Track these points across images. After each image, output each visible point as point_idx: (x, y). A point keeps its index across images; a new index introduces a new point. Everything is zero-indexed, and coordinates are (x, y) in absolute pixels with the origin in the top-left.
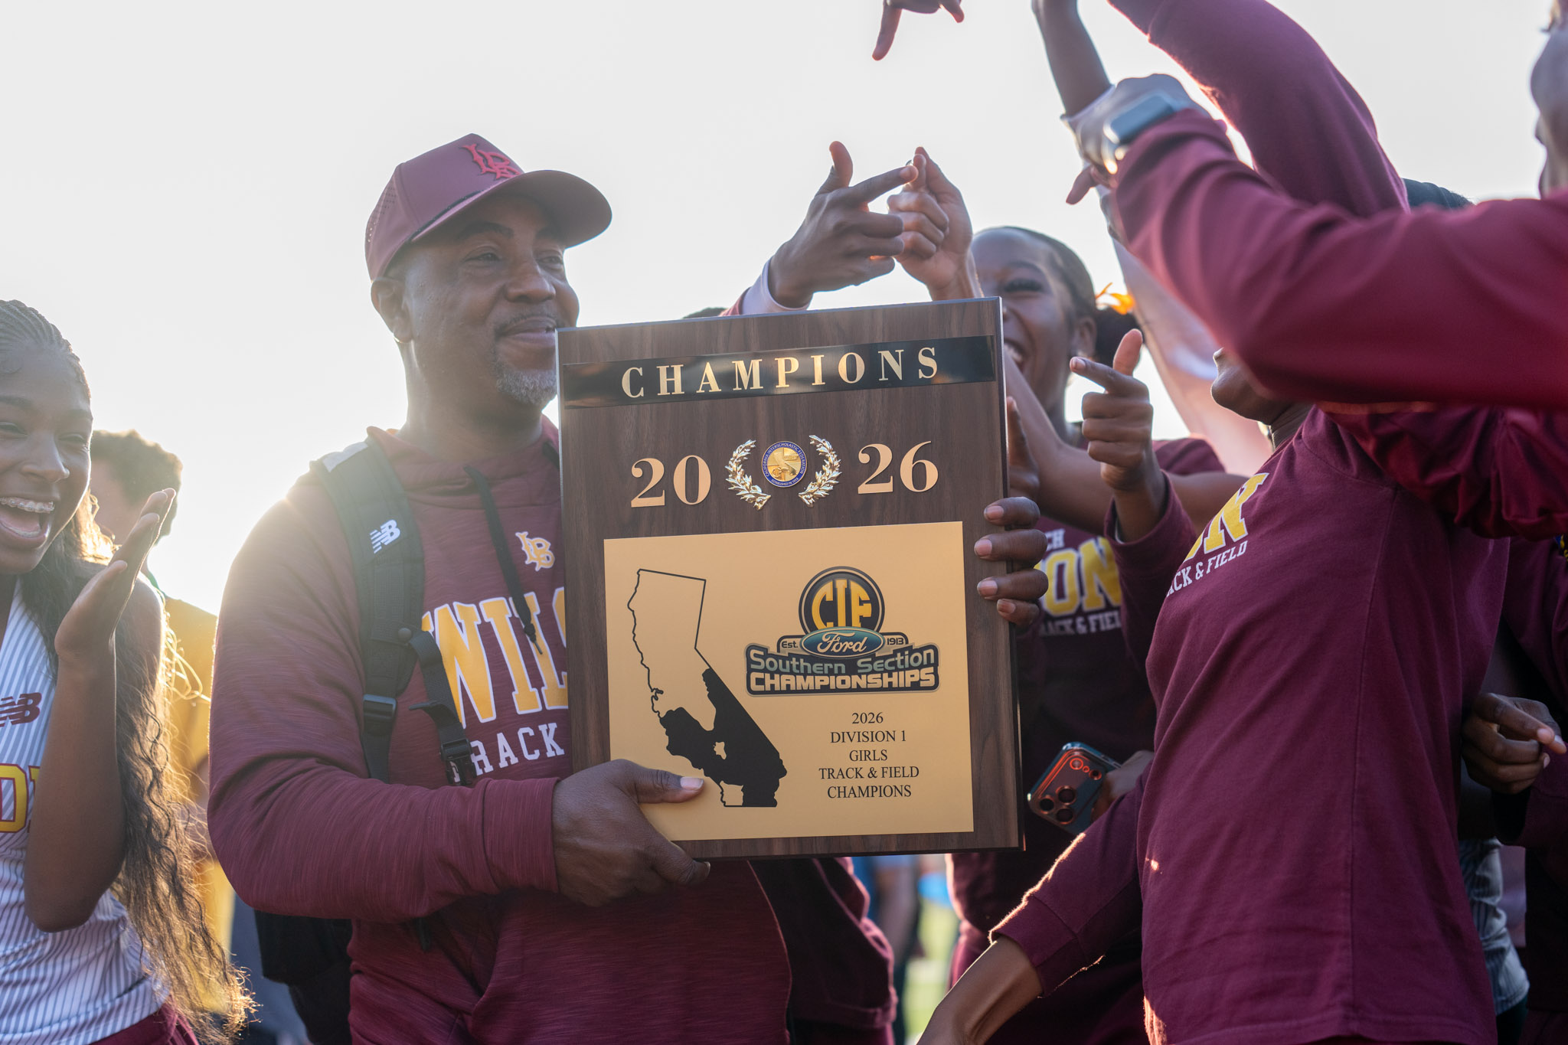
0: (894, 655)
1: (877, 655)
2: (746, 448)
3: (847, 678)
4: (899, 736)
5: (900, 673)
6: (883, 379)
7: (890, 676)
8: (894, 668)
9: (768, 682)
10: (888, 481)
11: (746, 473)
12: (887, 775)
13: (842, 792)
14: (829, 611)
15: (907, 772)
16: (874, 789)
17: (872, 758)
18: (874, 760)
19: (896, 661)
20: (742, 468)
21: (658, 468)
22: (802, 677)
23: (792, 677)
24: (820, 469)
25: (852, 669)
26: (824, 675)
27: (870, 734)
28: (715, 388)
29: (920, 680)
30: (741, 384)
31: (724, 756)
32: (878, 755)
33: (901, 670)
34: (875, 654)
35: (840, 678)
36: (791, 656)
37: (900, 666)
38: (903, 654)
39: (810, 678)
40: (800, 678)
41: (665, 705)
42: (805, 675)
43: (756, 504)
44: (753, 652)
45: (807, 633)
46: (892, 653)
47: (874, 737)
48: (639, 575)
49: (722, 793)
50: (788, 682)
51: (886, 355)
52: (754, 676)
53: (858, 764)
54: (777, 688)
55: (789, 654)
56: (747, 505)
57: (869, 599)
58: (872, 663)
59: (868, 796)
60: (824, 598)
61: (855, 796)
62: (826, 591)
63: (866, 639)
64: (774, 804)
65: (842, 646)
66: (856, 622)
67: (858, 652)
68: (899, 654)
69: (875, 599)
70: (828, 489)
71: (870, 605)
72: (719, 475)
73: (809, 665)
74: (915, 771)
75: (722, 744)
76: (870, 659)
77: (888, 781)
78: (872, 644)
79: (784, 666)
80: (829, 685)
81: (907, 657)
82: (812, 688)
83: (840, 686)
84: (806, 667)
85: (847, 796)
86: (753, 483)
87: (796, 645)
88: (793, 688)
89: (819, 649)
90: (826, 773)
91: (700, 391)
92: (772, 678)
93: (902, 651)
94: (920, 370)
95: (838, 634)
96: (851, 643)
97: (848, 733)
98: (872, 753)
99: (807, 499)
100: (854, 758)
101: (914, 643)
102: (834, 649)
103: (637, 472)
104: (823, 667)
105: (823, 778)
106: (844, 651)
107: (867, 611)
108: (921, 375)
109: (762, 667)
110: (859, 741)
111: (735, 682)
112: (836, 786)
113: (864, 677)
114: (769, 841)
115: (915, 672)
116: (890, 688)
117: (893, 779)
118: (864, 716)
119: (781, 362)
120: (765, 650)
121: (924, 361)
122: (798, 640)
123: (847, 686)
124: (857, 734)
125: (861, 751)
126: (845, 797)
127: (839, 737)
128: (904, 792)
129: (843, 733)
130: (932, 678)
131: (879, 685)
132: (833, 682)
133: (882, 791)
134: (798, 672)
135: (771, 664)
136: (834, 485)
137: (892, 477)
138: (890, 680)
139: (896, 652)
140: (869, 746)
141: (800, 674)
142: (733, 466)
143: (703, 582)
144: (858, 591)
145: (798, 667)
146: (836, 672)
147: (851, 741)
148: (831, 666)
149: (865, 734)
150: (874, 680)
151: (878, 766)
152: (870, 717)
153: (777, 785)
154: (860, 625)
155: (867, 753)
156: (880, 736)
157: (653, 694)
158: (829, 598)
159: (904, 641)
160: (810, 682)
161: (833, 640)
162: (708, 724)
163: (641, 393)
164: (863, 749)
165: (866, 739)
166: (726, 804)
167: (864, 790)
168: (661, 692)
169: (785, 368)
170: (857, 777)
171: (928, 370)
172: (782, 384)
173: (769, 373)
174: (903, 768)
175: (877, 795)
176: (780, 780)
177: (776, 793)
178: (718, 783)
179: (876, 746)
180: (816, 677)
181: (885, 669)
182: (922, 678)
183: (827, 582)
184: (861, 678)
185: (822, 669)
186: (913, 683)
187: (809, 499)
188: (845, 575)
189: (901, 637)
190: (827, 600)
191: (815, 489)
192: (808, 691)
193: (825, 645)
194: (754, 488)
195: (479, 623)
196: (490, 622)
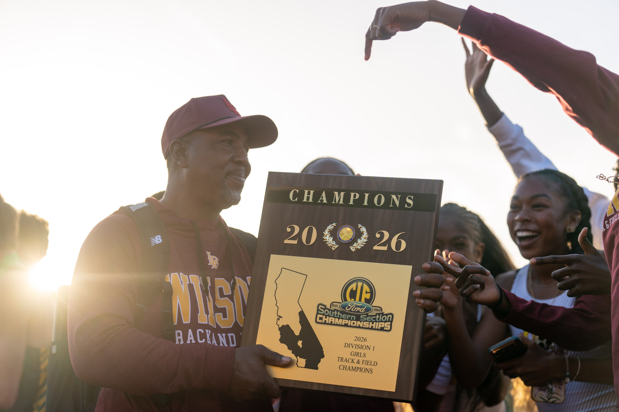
0: (376, 315)
1: (369, 314)
2: (333, 226)
3: (355, 322)
4: (372, 348)
5: (377, 323)
6: (391, 206)
7: (373, 323)
8: (375, 320)
9: (324, 319)
10: (386, 246)
11: (331, 236)
12: (364, 364)
13: (345, 368)
14: (353, 294)
15: (373, 363)
16: (358, 368)
17: (359, 356)
18: (360, 356)
19: (376, 318)
20: (330, 233)
21: (297, 229)
23: (334, 319)
24: (360, 238)
25: (358, 319)
26: (346, 319)
27: (360, 346)
28: (325, 201)
29: (384, 327)
30: (335, 201)
31: (301, 347)
32: (362, 355)
35: (352, 322)
36: (335, 310)
37: (377, 320)
38: (379, 316)
39: (341, 320)
40: (337, 319)
41: (282, 323)
42: (339, 318)
43: (333, 248)
44: (320, 306)
45: (343, 302)
46: (375, 314)
47: (362, 347)
48: (282, 270)
49: (297, 361)
50: (332, 320)
51: (394, 197)
52: (319, 316)
53: (353, 357)
54: (327, 322)
56: (329, 248)
57: (370, 292)
58: (366, 317)
59: (355, 371)
60: (352, 289)
61: (350, 370)
62: (353, 286)
63: (366, 307)
64: (317, 368)
65: (356, 309)
66: (363, 300)
67: (362, 312)
68: (378, 315)
69: (372, 292)
70: (362, 246)
71: (370, 294)
72: (320, 235)
73: (341, 315)
74: (376, 364)
75: (301, 341)
76: (366, 316)
77: (364, 366)
78: (368, 310)
79: (331, 314)
81: (381, 317)
82: (341, 324)
83: (352, 325)
84: (340, 315)
85: (347, 369)
86: (333, 240)
87: (338, 306)
88: (333, 323)
89: (346, 308)
90: (340, 359)
91: (319, 202)
92: (326, 318)
93: (379, 314)
94: (406, 204)
95: (355, 304)
96: (360, 308)
97: (352, 344)
98: (360, 353)
100: (352, 355)
101: (384, 312)
102: (352, 310)
103: (289, 230)
105: (338, 361)
106: (356, 311)
107: (368, 296)
108: (406, 206)
109: (322, 313)
110: (356, 348)
111: (311, 318)
112: (343, 365)
114: (312, 384)
115: (383, 323)
116: (372, 328)
117: (366, 365)
118: (359, 338)
119: (352, 194)
120: (325, 306)
121: (408, 201)
122: (339, 304)
123: (355, 325)
124: (355, 345)
125: (355, 352)
127: (348, 345)
128: (370, 371)
129: (350, 344)
130: (389, 326)
131: (367, 327)
132: (349, 323)
133: (361, 370)
135: (327, 312)
136: (364, 245)
137: (387, 245)
138: (372, 325)
139: (377, 314)
140: (359, 351)
141: (337, 318)
142: (326, 232)
143: (306, 276)
144: (366, 288)
145: (337, 315)
146: (351, 319)
147: (352, 347)
148: (350, 316)
149: (359, 345)
150: (366, 324)
151: (361, 359)
152: (362, 339)
153: (320, 361)
154: (364, 301)
155: (358, 353)
156: (364, 347)
157: (278, 318)
158: (354, 289)
159: (381, 310)
160: (340, 322)
161: (353, 306)
162: (297, 333)
163: (296, 200)
164: (357, 352)
165: (358, 348)
166: (298, 366)
167: (354, 368)
168: (281, 317)
169: (353, 197)
170: (352, 363)
171: (409, 205)
172: (351, 202)
173: (347, 198)
174: (371, 361)
175: (359, 371)
176: (321, 359)
177: (319, 364)
178: (296, 357)
179: (362, 351)
180: (343, 320)
181: (371, 320)
182: (385, 326)
183: (354, 283)
184: (361, 323)
185: (346, 317)
186: (381, 327)
187: (354, 249)
188: (362, 281)
189: (380, 308)
190: (353, 290)
191: (356, 246)
192: (339, 325)
193: (349, 307)
194: (333, 242)
195: (188, 283)
196: (193, 284)
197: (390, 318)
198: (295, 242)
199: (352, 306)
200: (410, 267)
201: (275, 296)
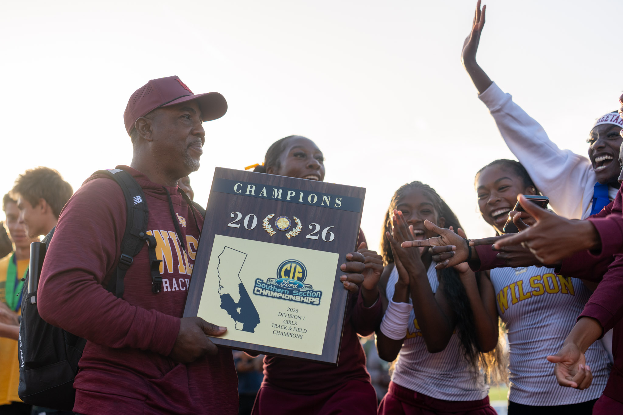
0: (307, 292)
1: (301, 290)
2: (272, 216)
3: (289, 296)
4: (302, 318)
6: (322, 204)
7: (304, 298)
8: (306, 296)
9: (261, 291)
10: (317, 236)
11: (269, 224)
12: (295, 330)
13: (278, 333)
15: (303, 331)
16: (290, 334)
18: (292, 324)
19: (307, 294)
20: (269, 222)
21: (240, 215)
22: (273, 292)
23: (270, 292)
24: (295, 228)
25: (291, 293)
26: (281, 293)
27: (292, 315)
28: (265, 195)
29: (314, 301)
30: (274, 196)
31: (240, 313)
33: (308, 297)
35: (286, 295)
36: (271, 285)
37: (308, 295)
38: (310, 292)
39: (276, 293)
40: (272, 292)
41: (223, 292)
42: (274, 292)
43: (270, 234)
44: (258, 281)
45: (278, 278)
47: (294, 317)
48: (225, 248)
49: (236, 325)
50: (268, 293)
51: (325, 197)
52: (257, 288)
53: (286, 325)
54: (264, 294)
56: (267, 234)
57: (302, 272)
58: (298, 292)
59: (287, 336)
60: (287, 268)
61: (282, 335)
62: (288, 266)
63: (298, 284)
64: (253, 332)
65: (289, 285)
66: (296, 278)
67: (294, 288)
68: (308, 292)
69: (304, 272)
70: (296, 234)
71: (302, 274)
72: (260, 223)
73: (276, 289)
74: (305, 331)
75: (240, 309)
76: (298, 291)
77: (295, 332)
79: (268, 287)
81: (311, 293)
82: (276, 296)
83: (285, 298)
84: (275, 289)
85: (280, 334)
86: (271, 227)
88: (269, 295)
89: (281, 284)
90: (274, 325)
91: (260, 195)
92: (263, 290)
93: (310, 291)
94: (335, 204)
95: (289, 281)
96: (293, 285)
97: (285, 314)
98: (292, 322)
99: (288, 236)
100: (285, 322)
101: (314, 289)
102: (286, 285)
103: (232, 215)
104: (281, 290)
105: (273, 327)
107: (300, 275)
108: (335, 206)
109: (260, 286)
110: (288, 317)
111: (249, 290)
112: (277, 330)
113: (294, 296)
114: (249, 344)
115: (313, 298)
116: (303, 302)
117: (297, 332)
118: (291, 309)
119: (289, 192)
120: (262, 281)
121: (337, 201)
122: (274, 280)
123: (288, 298)
124: (288, 315)
127: (281, 314)
128: (300, 337)
129: (283, 313)
130: (318, 301)
131: (299, 300)
132: (283, 296)
133: (292, 335)
134: (272, 290)
135: (263, 286)
136: (299, 233)
137: (319, 235)
138: (303, 299)
139: (307, 291)
140: (291, 319)
141: (273, 291)
142: (266, 221)
143: (246, 255)
144: (299, 269)
145: (272, 289)
146: (285, 293)
147: (285, 316)
148: (284, 291)
149: (291, 315)
150: (298, 298)
152: (293, 310)
153: (256, 326)
154: (297, 279)
155: (290, 322)
156: (296, 317)
157: (220, 287)
159: (311, 288)
160: (275, 294)
161: (287, 282)
162: (236, 301)
163: (240, 192)
164: (289, 320)
165: (290, 317)
166: (237, 329)
167: (286, 333)
168: (223, 287)
169: (290, 194)
170: (284, 329)
171: (338, 205)
172: (288, 199)
173: (284, 195)
174: (301, 329)
175: (290, 336)
176: (257, 324)
177: (255, 328)
178: (235, 321)
179: (294, 320)
180: (278, 293)
181: (302, 295)
183: (289, 263)
184: (293, 296)
186: (311, 302)
188: (295, 262)
189: (310, 286)
190: (288, 269)
191: (292, 234)
192: (274, 297)
193: (283, 283)
194: (271, 229)
195: (169, 238)
197: (319, 295)
198: (238, 226)
200: (338, 255)
201: (218, 270)
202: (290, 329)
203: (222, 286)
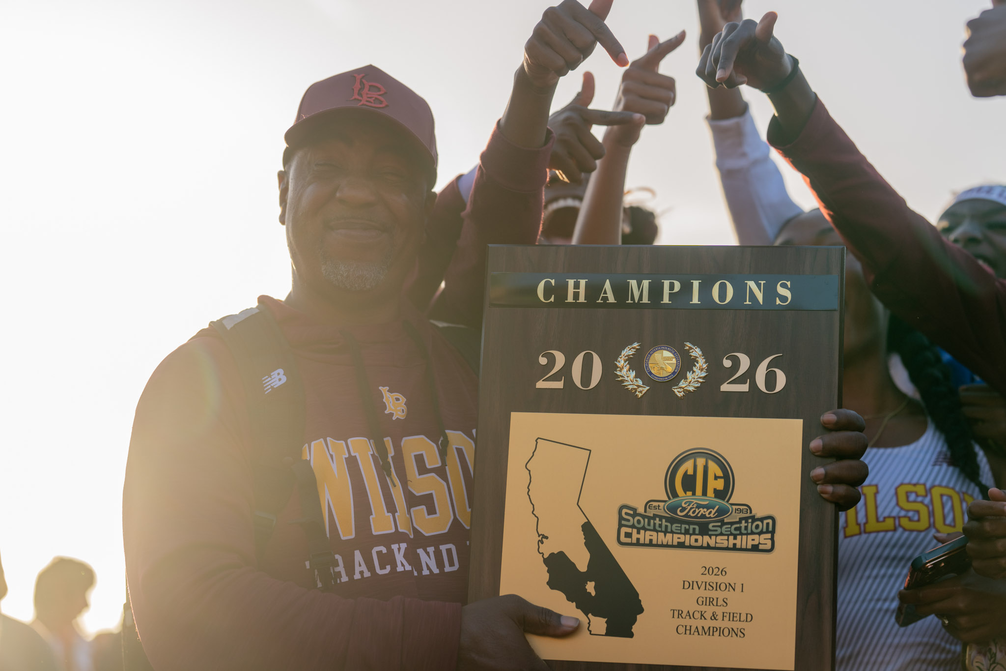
0: (740, 522)
1: (726, 520)
2: (633, 348)
3: (699, 538)
4: (738, 588)
5: (743, 536)
6: (748, 303)
7: (735, 538)
8: (739, 532)
9: (635, 536)
10: (746, 383)
11: (631, 368)
12: (726, 619)
13: (688, 630)
14: (689, 483)
15: (743, 617)
16: (715, 629)
17: (715, 604)
18: (717, 605)
19: (741, 527)
20: (629, 363)
21: (560, 359)
22: (663, 534)
23: (654, 534)
24: (691, 369)
25: (704, 530)
26: (681, 533)
27: (715, 584)
28: (611, 299)
29: (759, 543)
30: (633, 298)
31: (593, 593)
33: (745, 534)
34: (724, 520)
35: (693, 537)
36: (655, 516)
37: (743, 531)
38: (747, 522)
39: (669, 536)
40: (661, 535)
41: (549, 548)
42: (665, 532)
43: (637, 393)
44: (624, 511)
45: (669, 499)
46: (738, 520)
47: (718, 587)
48: (537, 443)
49: (589, 623)
50: (651, 538)
51: (751, 284)
52: (624, 530)
53: (703, 608)
54: (642, 541)
55: (654, 514)
56: (631, 393)
57: (722, 476)
58: (721, 527)
59: (709, 635)
60: (686, 472)
61: (699, 634)
62: (688, 466)
63: (717, 507)
64: (631, 635)
65: (697, 511)
66: (710, 493)
67: (710, 518)
68: (743, 522)
69: (727, 476)
70: (697, 385)
71: (723, 480)
72: (609, 368)
73: (669, 524)
74: (750, 618)
75: (593, 583)
76: (719, 524)
77: (726, 624)
78: (722, 512)
79: (649, 524)
80: (685, 542)
81: (750, 524)
82: (670, 543)
83: (693, 543)
84: (666, 526)
85: (692, 633)
86: (636, 377)
87: (660, 508)
88: (654, 542)
89: (678, 512)
90: (676, 613)
91: (599, 301)
92: (638, 533)
93: (746, 519)
94: (777, 298)
95: (695, 501)
96: (705, 510)
97: (697, 582)
98: (715, 600)
99: (679, 392)
100: (700, 603)
101: (756, 514)
102: (691, 513)
103: (543, 361)
104: (681, 527)
105: (673, 617)
107: (720, 485)
108: (778, 302)
109: (631, 523)
110: (705, 589)
111: (608, 534)
112: (684, 625)
113: (713, 537)
114: (624, 666)
115: (756, 537)
116: (734, 548)
117: (731, 622)
118: (711, 572)
119: (666, 283)
120: (635, 510)
121: (781, 291)
122: (662, 504)
123: (699, 544)
124: (704, 584)
125: (706, 598)
126: (690, 634)
127: (690, 585)
128: (739, 633)
129: (693, 582)
130: (769, 542)
131: (725, 545)
132: (688, 540)
133: (721, 632)
134: (660, 529)
135: (639, 522)
136: (701, 383)
137: (748, 380)
138: (735, 542)
139: (741, 519)
140: (714, 594)
141: (661, 531)
142: (621, 362)
143: (589, 451)
144: (714, 469)
145: (660, 526)
146: (691, 532)
147: (699, 588)
148: (687, 527)
149: (711, 584)
150: (722, 541)
151: (719, 611)
152: (716, 571)
153: (635, 620)
154: (713, 496)
155: (711, 600)
156: (723, 587)
157: (540, 538)
158: (690, 472)
159: (749, 511)
160: (669, 539)
161: (691, 506)
162: (582, 566)
163: (552, 299)
164: (708, 596)
165: (711, 588)
166: (592, 633)
167: (706, 629)
168: (547, 538)
169: (669, 287)
170: (701, 619)
171: (784, 298)
172: (666, 300)
173: (656, 291)
174: (740, 614)
175: (717, 634)
176: (638, 616)
177: (633, 627)
178: (587, 615)
179: (719, 595)
180: (674, 535)
181: (731, 532)
182: (761, 542)
183: (688, 459)
184: (711, 538)
185: (679, 528)
186: (752, 545)
187: (681, 392)
188: (704, 454)
189: (746, 508)
190: (688, 474)
191: (686, 385)
192: (667, 546)
193: (683, 509)
194: (636, 381)
195: (347, 456)
196: (356, 456)
197: (769, 526)
198: (559, 385)
199: (689, 505)
200: (798, 423)
201: (529, 496)
202: (714, 617)
203: (543, 535)
